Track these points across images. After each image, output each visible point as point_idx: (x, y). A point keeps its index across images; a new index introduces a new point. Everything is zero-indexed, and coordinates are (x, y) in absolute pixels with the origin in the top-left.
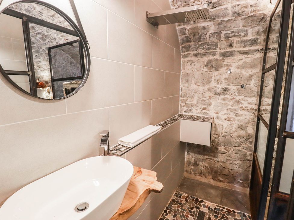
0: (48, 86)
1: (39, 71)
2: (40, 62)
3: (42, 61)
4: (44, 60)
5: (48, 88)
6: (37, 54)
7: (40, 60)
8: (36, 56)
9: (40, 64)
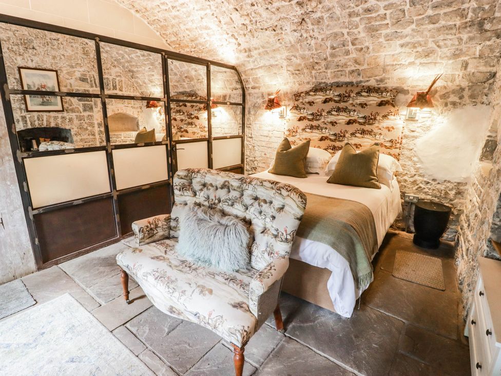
0: (160, 106)
1: (149, 85)
2: (153, 75)
3: (155, 75)
4: (158, 74)
5: (159, 108)
6: (151, 67)
7: (153, 73)
8: (150, 68)
9: (153, 78)
